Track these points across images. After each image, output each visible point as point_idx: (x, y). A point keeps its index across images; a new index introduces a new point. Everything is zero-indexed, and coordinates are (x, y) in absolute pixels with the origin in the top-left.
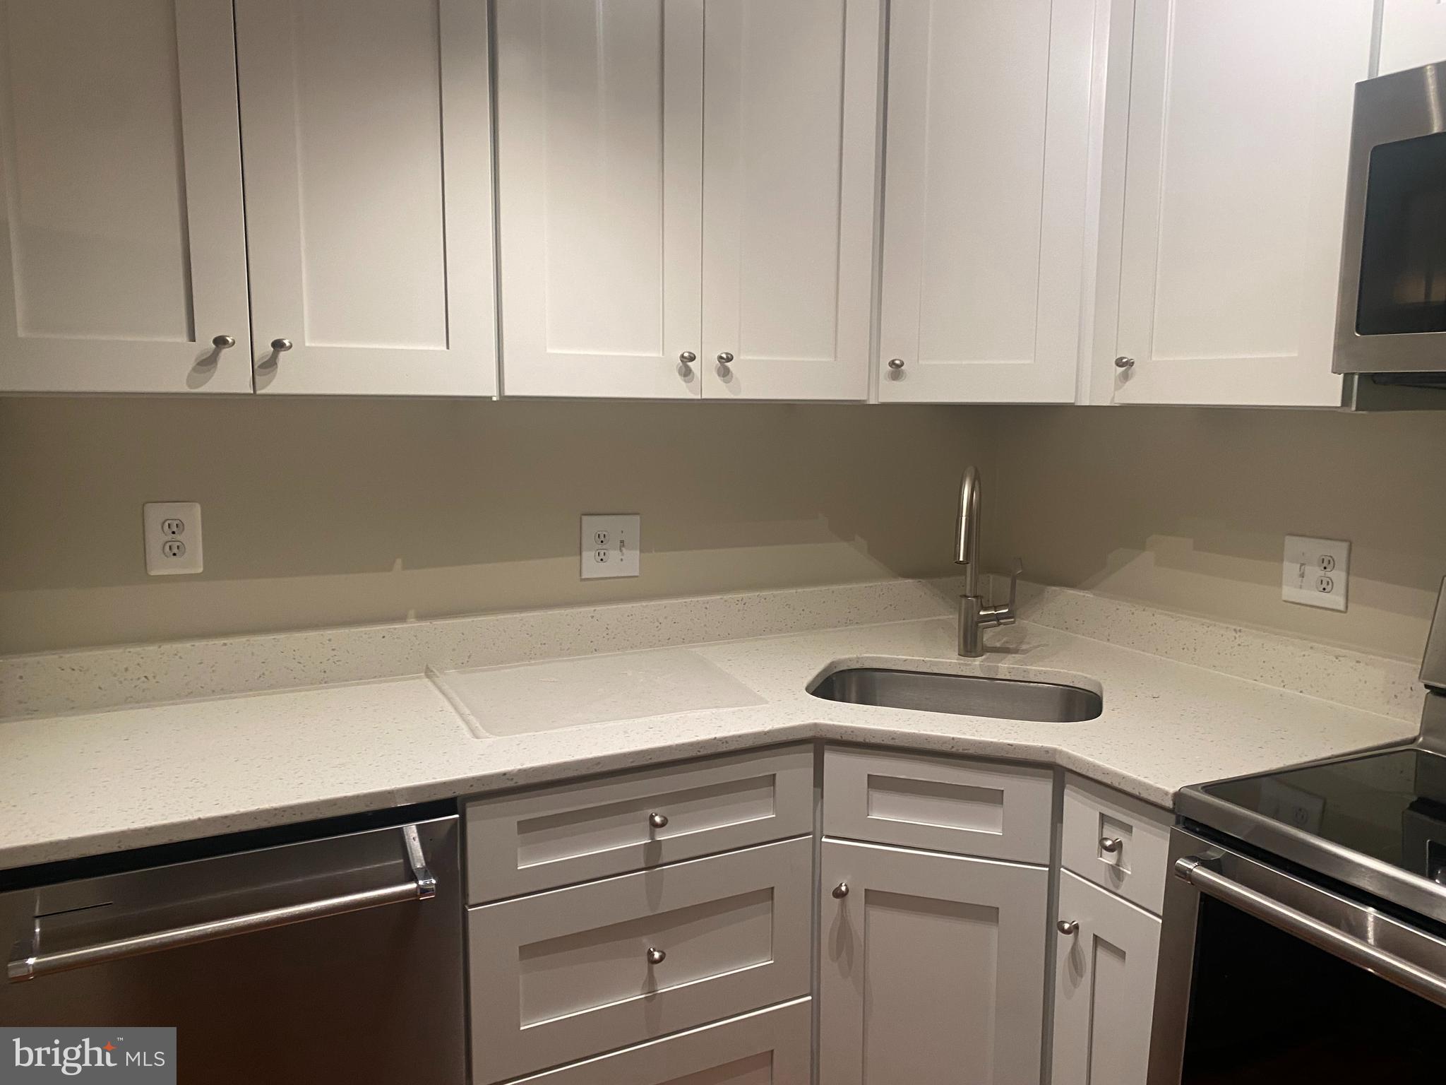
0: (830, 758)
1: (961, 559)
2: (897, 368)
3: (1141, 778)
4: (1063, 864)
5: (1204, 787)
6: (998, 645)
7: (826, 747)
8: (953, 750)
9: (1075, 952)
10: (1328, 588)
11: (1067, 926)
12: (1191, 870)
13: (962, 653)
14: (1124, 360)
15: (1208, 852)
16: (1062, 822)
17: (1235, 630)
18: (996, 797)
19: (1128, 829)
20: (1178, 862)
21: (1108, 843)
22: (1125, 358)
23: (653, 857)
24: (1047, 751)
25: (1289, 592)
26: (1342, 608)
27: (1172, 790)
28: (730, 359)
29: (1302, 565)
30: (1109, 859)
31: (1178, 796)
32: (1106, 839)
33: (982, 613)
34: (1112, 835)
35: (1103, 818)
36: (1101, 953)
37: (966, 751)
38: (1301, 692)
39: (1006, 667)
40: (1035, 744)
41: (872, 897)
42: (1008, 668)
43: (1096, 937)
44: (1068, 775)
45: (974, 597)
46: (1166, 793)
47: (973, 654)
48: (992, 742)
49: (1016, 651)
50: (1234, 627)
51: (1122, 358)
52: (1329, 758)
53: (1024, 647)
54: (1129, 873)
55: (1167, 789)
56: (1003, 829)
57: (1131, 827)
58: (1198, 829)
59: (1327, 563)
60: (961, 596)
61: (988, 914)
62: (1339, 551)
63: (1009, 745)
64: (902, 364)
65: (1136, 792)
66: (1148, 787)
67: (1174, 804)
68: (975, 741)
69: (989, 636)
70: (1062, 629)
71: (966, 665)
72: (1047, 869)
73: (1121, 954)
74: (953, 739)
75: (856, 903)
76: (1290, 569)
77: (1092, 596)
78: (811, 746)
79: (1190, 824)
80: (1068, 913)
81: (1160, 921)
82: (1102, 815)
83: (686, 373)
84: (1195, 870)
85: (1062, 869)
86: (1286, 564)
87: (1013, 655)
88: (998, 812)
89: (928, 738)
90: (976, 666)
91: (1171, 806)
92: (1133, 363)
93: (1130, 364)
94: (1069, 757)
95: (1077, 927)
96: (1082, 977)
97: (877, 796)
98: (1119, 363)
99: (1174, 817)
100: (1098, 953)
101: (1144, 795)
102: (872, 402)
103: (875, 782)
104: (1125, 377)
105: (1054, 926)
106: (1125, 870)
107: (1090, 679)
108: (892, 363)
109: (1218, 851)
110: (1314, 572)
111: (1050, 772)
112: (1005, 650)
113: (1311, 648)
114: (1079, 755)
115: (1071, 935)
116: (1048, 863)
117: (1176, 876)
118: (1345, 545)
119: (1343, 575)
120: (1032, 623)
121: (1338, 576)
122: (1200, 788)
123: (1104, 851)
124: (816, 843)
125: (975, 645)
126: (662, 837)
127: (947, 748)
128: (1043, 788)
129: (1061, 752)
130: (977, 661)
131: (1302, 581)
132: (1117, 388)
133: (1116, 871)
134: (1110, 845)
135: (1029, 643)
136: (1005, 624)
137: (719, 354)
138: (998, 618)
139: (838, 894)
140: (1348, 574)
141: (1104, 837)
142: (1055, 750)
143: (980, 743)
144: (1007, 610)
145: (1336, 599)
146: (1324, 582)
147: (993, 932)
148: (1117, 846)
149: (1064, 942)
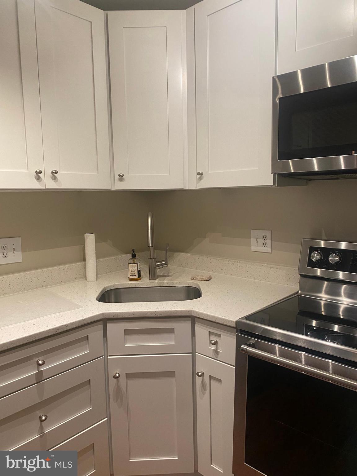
0: (109, 326)
1: (150, 245)
2: (121, 177)
3: (223, 317)
4: (196, 351)
5: (246, 318)
6: (161, 274)
7: (107, 321)
8: (156, 316)
9: (203, 383)
10: (266, 246)
11: (200, 374)
12: (246, 349)
13: (151, 279)
14: (200, 173)
15: (250, 341)
16: (195, 337)
17: (238, 262)
18: (171, 331)
19: (219, 336)
20: (242, 346)
21: (213, 342)
22: (200, 172)
23: (39, 378)
24: (189, 311)
25: (253, 248)
26: (270, 252)
27: (235, 321)
28: (56, 173)
29: (257, 239)
30: (213, 347)
31: (237, 322)
32: (212, 341)
33: (156, 264)
34: (214, 339)
36: (212, 381)
37: (160, 315)
38: (260, 280)
39: (166, 282)
40: (184, 309)
41: (129, 376)
42: (167, 282)
43: (210, 376)
44: (196, 319)
45: (153, 258)
46: (233, 322)
47: (154, 279)
48: (169, 311)
49: (168, 276)
50: (237, 261)
51: (199, 172)
52: (277, 302)
53: (170, 274)
54: (221, 351)
55: (233, 320)
56: (175, 342)
57: (221, 335)
58: (245, 333)
59: (265, 238)
60: (149, 259)
61: (172, 374)
62: (268, 234)
63: (176, 311)
64: (123, 176)
65: (222, 323)
66: (226, 320)
67: (236, 325)
68: (163, 311)
69: (159, 272)
70: (180, 267)
71: (153, 283)
72: (191, 354)
73: (220, 381)
74: (156, 311)
75: (123, 380)
76: (253, 241)
77: (189, 254)
78: (102, 322)
79: (242, 332)
80: (200, 369)
81: (235, 368)
82: (209, 332)
83: (38, 178)
84: (248, 349)
85: (196, 353)
86: (252, 239)
87: (168, 277)
88: (173, 336)
89: (146, 313)
90: (156, 283)
91: (235, 326)
92: (203, 174)
93: (202, 174)
94: (197, 312)
95: (203, 373)
96: (206, 391)
97: (128, 337)
98: (198, 174)
99: (235, 330)
100: (211, 382)
101: (225, 323)
102: (113, 189)
103: (128, 332)
104: (200, 179)
105: (195, 374)
106: (219, 351)
107: (194, 283)
108: (119, 175)
109: (253, 340)
110: (261, 241)
111: (190, 319)
112: (164, 276)
113: (262, 265)
114: (200, 311)
115: (201, 377)
116: (191, 352)
117: (240, 352)
118: (270, 231)
119: (270, 241)
120: (171, 266)
121: (269, 241)
122: (244, 318)
123: (211, 344)
124: (106, 360)
125: (155, 276)
126: (43, 369)
127: (153, 315)
128: (187, 325)
129: (194, 311)
130: (156, 281)
131: (257, 244)
132: (197, 183)
133: (216, 352)
134: (214, 343)
135: (171, 273)
136: (165, 267)
137: (52, 171)
138: (162, 265)
139: (115, 377)
140: (272, 241)
141: (211, 340)
142: (191, 311)
143: (165, 312)
144: (165, 262)
145: (268, 249)
146: (264, 244)
147: (174, 380)
148: (216, 343)
149: (199, 380)
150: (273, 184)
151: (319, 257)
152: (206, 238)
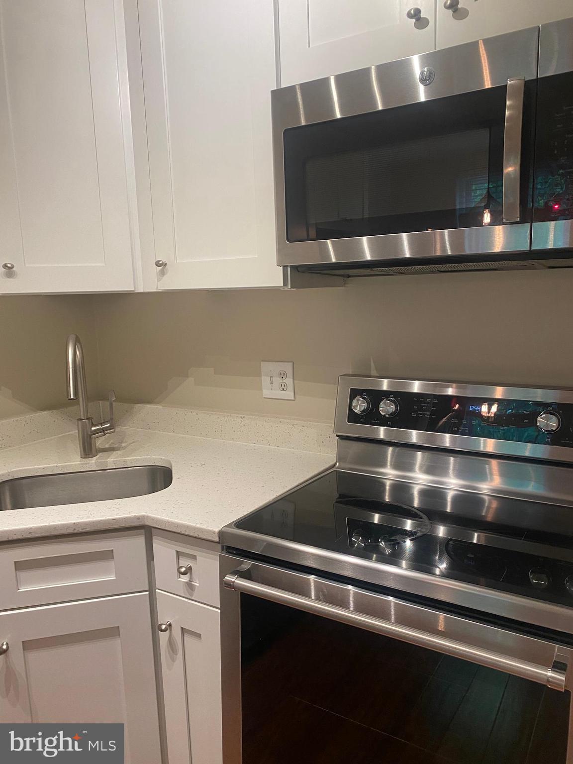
1: (72, 397)
2: (9, 269)
3: (198, 526)
4: (157, 587)
5: (235, 524)
6: (107, 446)
8: (76, 531)
9: (171, 642)
10: (285, 389)
11: (164, 627)
12: (234, 582)
13: (83, 457)
14: (161, 262)
15: (242, 566)
16: (153, 560)
17: (241, 417)
18: (108, 555)
19: (194, 557)
20: (226, 578)
21: (183, 570)
22: (161, 261)
24: (138, 518)
25: (266, 393)
26: (293, 398)
27: (217, 530)
29: (271, 377)
30: (184, 579)
31: (221, 534)
32: (181, 567)
33: (93, 429)
34: (185, 563)
35: (178, 553)
36: (187, 637)
37: (84, 530)
38: (278, 447)
39: (112, 460)
40: (130, 515)
41: (29, 646)
42: (113, 461)
43: (182, 629)
44: (153, 529)
45: (87, 419)
46: (214, 533)
47: (90, 456)
48: (101, 520)
49: (118, 449)
50: (241, 416)
51: (159, 261)
52: (298, 486)
53: (123, 445)
54: (198, 585)
55: (214, 529)
56: (116, 574)
57: (196, 556)
58: (235, 552)
59: (283, 375)
60: (78, 420)
61: (112, 632)
62: (288, 368)
63: (113, 519)
64: (13, 266)
65: (196, 535)
66: (202, 530)
67: (219, 538)
68: (89, 522)
69: (100, 442)
70: (146, 429)
71: (87, 464)
72: (147, 593)
73: (199, 636)
74: (74, 523)
75: (16, 654)
76: (265, 380)
77: (161, 407)
79: (230, 550)
80: (164, 619)
81: (219, 611)
82: (177, 552)
84: (236, 581)
85: (157, 590)
86: (263, 377)
87: (117, 452)
88: (112, 564)
89: (55, 527)
90: (92, 463)
91: (218, 540)
92: (166, 264)
93: (164, 265)
94: (153, 519)
95: (170, 625)
96: (177, 655)
97: (23, 575)
98: (158, 264)
99: (219, 546)
100: (185, 638)
101: (201, 536)
103: (21, 566)
104: (163, 273)
105: (156, 628)
106: (195, 584)
107: (164, 460)
108: (5, 266)
109: (247, 564)
110: (277, 380)
111: (143, 531)
112: (111, 449)
113: (281, 422)
114: (159, 517)
115: (168, 632)
116: (147, 589)
117: (226, 587)
118: (291, 364)
119: (292, 380)
120: (128, 429)
121: (289, 381)
122: (233, 525)
123: (181, 575)
125: (91, 450)
127: (70, 531)
128: (139, 542)
129: (148, 517)
130: (93, 460)
131: (272, 386)
132: (159, 280)
133: (190, 586)
134: (184, 571)
135: (126, 442)
136: (108, 433)
138: (103, 430)
139: (1, 652)
140: (294, 379)
141: (180, 566)
142: (143, 517)
143: (93, 522)
144: (109, 425)
145: (289, 394)
146: (283, 386)
147: (117, 643)
148: (189, 570)
149: (163, 637)
150: (282, 285)
151: (365, 405)
152: (188, 377)
